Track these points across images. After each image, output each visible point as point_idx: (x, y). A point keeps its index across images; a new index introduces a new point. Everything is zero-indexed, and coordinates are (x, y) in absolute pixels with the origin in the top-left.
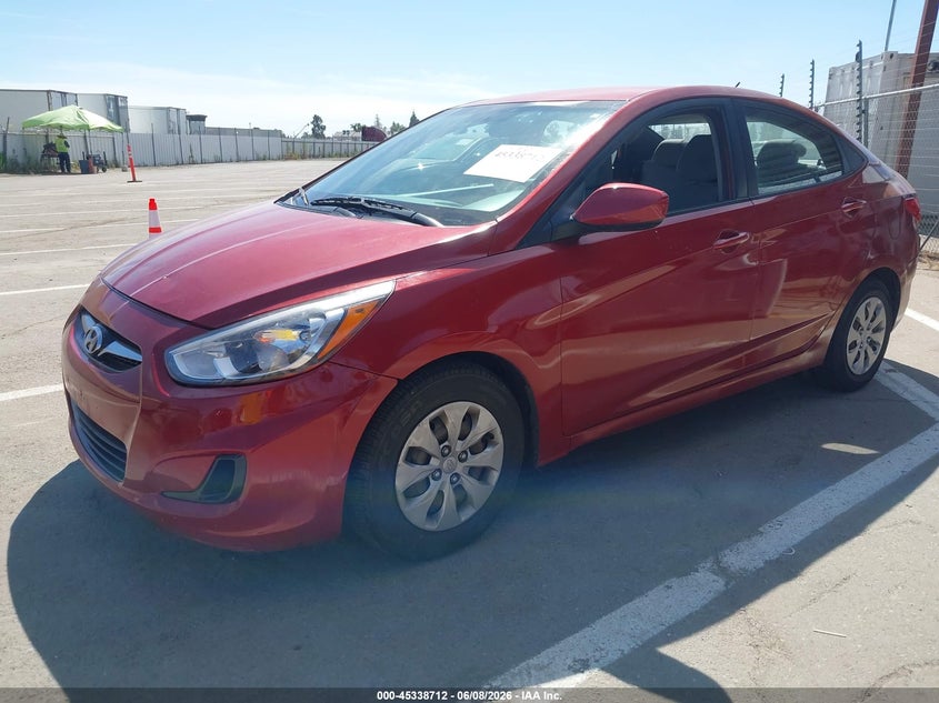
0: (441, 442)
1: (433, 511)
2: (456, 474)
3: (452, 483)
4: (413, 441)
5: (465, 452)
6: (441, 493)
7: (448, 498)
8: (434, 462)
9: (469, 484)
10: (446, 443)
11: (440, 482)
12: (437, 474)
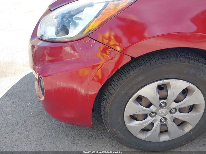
0: (161, 99)
1: (145, 130)
2: (165, 119)
3: (161, 121)
4: (142, 92)
5: (176, 109)
6: (152, 124)
7: (156, 127)
8: (152, 108)
9: (171, 126)
10: (164, 101)
11: (154, 118)
12: (153, 114)
